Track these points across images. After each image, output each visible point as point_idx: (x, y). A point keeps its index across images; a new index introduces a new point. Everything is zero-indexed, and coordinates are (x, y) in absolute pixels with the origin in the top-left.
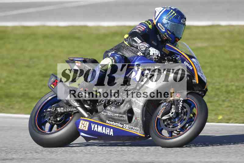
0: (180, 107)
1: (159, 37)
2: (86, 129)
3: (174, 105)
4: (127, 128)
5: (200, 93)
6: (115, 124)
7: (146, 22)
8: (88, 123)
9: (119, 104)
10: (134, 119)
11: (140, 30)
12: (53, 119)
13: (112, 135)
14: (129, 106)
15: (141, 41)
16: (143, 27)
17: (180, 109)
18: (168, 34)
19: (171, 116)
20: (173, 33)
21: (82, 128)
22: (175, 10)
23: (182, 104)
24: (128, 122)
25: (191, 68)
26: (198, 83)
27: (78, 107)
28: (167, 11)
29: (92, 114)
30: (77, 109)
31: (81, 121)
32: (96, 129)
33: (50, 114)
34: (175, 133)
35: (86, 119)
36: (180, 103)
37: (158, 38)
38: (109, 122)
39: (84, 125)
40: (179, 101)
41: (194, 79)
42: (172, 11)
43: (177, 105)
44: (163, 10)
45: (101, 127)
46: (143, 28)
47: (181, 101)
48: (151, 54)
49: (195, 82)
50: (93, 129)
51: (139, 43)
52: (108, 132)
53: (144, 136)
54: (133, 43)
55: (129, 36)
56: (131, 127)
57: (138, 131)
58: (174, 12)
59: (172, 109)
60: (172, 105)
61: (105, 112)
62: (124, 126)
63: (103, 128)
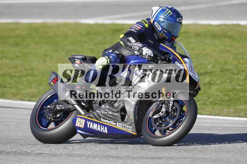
0: (170, 106)
1: (156, 35)
2: (83, 127)
3: (165, 104)
4: (120, 127)
5: (192, 92)
6: (109, 122)
7: (143, 21)
8: (84, 121)
9: (113, 102)
10: (127, 117)
11: (136, 30)
12: (52, 116)
13: (107, 133)
14: (122, 105)
15: (135, 41)
16: (139, 26)
17: (170, 108)
18: (164, 33)
19: (161, 115)
20: (169, 32)
21: (79, 126)
22: (171, 9)
23: (172, 103)
24: (121, 121)
26: (189, 82)
27: (75, 104)
28: (163, 10)
29: (88, 111)
30: (75, 107)
31: (78, 119)
33: (50, 111)
35: (82, 116)
36: (171, 102)
37: (155, 37)
38: (103, 120)
39: (80, 123)
40: (170, 101)
42: (168, 10)
43: (167, 104)
44: (159, 9)
45: (96, 124)
46: (139, 28)
48: (143, 55)
51: (133, 42)
52: (102, 130)
53: (136, 134)
54: (128, 43)
55: (125, 36)
56: (124, 125)
57: (130, 129)
58: (170, 11)
59: (163, 108)
60: (162, 104)
61: (99, 110)
62: (117, 125)
63: (98, 126)
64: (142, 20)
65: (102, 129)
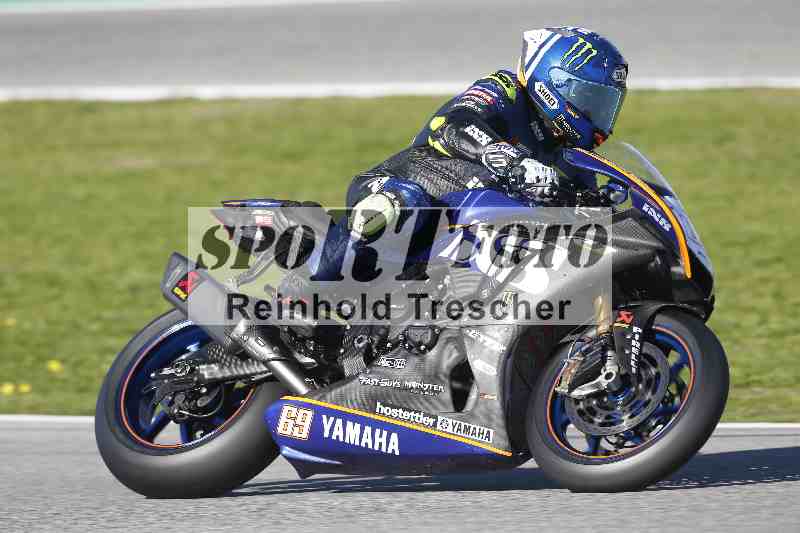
0: (633, 357)
1: (537, 127)
2: (304, 435)
3: (614, 349)
4: (450, 429)
6: (407, 415)
8: (310, 414)
9: (423, 347)
10: (473, 396)
12: (184, 402)
13: (397, 453)
14: (455, 354)
15: (490, 139)
16: (489, 94)
18: (569, 119)
19: (604, 386)
20: (585, 116)
21: (288, 433)
23: (638, 345)
24: (452, 410)
25: (667, 228)
26: (689, 275)
27: (273, 360)
28: (565, 43)
29: (321, 382)
30: (271, 369)
31: (286, 409)
32: (338, 433)
33: (174, 386)
34: (611, 443)
35: (301, 399)
36: (634, 343)
38: (384, 410)
40: (629, 337)
41: (678, 264)
43: (623, 349)
44: (550, 38)
45: (358, 426)
46: (489, 99)
47: (637, 337)
48: (528, 182)
49: (680, 275)
50: (326, 434)
51: (484, 143)
53: (509, 454)
54: (464, 146)
55: (447, 122)
56: (463, 424)
57: (487, 437)
58: (589, 45)
59: (608, 363)
60: (604, 349)
62: (438, 423)
63: (362, 430)
64: (496, 75)
65: (378, 440)
